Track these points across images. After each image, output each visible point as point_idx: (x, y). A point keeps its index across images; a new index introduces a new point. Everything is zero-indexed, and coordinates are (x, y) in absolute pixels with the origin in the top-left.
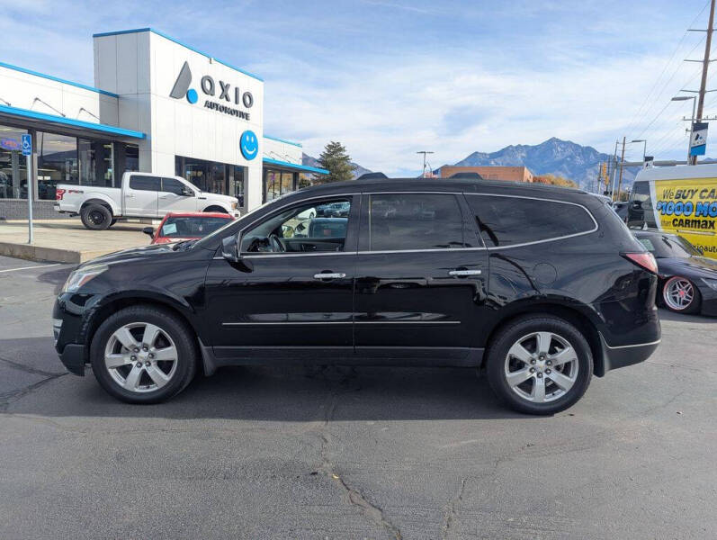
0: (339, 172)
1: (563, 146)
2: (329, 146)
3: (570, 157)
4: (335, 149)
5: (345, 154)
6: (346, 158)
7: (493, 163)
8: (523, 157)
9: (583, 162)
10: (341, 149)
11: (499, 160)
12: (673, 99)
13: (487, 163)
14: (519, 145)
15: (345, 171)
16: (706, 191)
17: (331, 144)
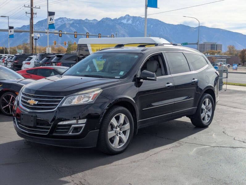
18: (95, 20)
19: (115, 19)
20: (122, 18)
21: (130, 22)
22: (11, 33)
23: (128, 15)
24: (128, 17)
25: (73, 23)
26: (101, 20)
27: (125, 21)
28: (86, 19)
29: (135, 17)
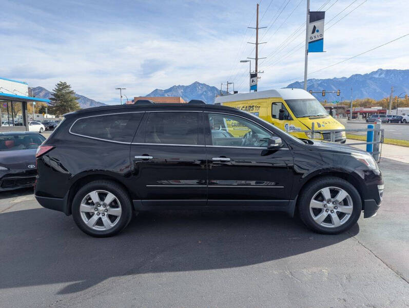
0: (66, 101)
1: (201, 86)
2: (58, 84)
3: (206, 92)
4: (63, 86)
5: (71, 89)
6: (72, 92)
7: (166, 95)
8: (182, 92)
9: (211, 94)
10: (68, 87)
11: (170, 94)
12: (241, 62)
13: (163, 95)
14: (179, 85)
15: (71, 100)
16: (244, 107)
17: (59, 83)
18: (343, 78)
19: (366, 75)
20: (373, 73)
21: (383, 76)
22: (253, 83)
23: (381, 69)
24: (380, 71)
25: (321, 83)
26: (350, 77)
27: (377, 76)
28: (335, 78)
29: (389, 70)
